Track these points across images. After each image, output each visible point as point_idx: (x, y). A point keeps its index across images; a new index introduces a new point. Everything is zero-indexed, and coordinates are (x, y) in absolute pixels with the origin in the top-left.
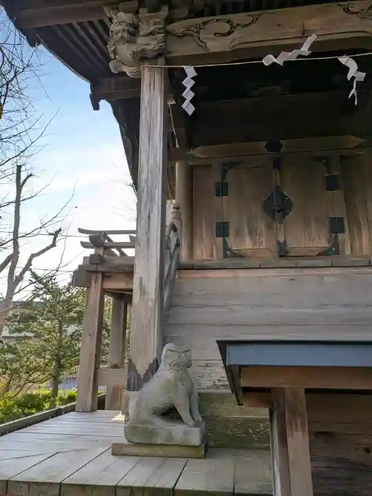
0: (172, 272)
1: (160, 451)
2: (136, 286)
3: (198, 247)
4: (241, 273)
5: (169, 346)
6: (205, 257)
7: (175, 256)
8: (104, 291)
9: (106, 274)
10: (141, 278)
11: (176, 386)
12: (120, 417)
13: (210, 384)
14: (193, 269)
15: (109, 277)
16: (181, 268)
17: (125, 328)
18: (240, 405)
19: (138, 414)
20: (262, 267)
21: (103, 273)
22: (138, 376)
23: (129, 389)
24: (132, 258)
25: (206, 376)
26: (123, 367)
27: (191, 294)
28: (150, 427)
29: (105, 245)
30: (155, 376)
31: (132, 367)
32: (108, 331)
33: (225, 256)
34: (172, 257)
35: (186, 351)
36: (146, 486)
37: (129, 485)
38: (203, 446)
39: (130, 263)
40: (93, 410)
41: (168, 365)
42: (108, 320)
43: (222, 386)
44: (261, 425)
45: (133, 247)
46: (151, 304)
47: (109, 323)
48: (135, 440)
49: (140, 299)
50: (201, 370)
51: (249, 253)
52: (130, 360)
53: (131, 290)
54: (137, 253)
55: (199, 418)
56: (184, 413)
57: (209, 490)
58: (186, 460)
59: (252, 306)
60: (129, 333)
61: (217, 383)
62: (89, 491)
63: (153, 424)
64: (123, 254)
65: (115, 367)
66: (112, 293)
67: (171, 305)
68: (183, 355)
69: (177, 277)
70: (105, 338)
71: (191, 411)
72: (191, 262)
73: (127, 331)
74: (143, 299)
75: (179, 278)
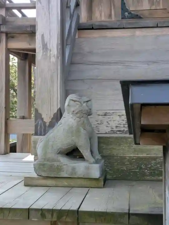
0: (73, 30)
1: (65, 183)
2: (38, 45)
3: (97, 9)
4: (138, 32)
5: (71, 97)
6: (103, 19)
7: (75, 15)
8: (9, 51)
9: (9, 35)
10: (43, 36)
11: (78, 131)
12: (30, 158)
13: (109, 129)
14: (93, 29)
15: (13, 37)
16: (81, 28)
17: (30, 89)
18: (136, 144)
19: (45, 153)
20: (159, 25)
21: (7, 34)
22: (45, 123)
23: (36, 134)
24: (34, 19)
25: (105, 123)
26: (30, 118)
27: (91, 53)
28: (56, 164)
29: (7, 6)
30: (59, 123)
31: (38, 116)
32: (15, 91)
33: (123, 17)
34: (71, 17)
35: (87, 102)
36: (54, 208)
37: (40, 208)
38: (102, 178)
39: (32, 24)
40: (6, 153)
41: (70, 113)
42: (15, 81)
43: (119, 131)
44: (153, 162)
45: (34, 8)
46: (53, 59)
47: (16, 84)
48: (44, 174)
49: (42, 55)
50: (101, 118)
51: (146, 13)
52: (36, 110)
53: (34, 50)
54: (38, 13)
55: (98, 157)
56: (86, 153)
57: (108, 211)
58: (88, 189)
59: (148, 62)
60: (35, 92)
61: (115, 129)
62: (6, 212)
63: (59, 161)
64: (23, 15)
65: (23, 118)
66: (17, 53)
67: (72, 63)
68: (85, 104)
69: (77, 37)
70: (14, 97)
71: (92, 152)
72: (90, 22)
73: (33, 91)
74: (46, 55)
75: (79, 37)
